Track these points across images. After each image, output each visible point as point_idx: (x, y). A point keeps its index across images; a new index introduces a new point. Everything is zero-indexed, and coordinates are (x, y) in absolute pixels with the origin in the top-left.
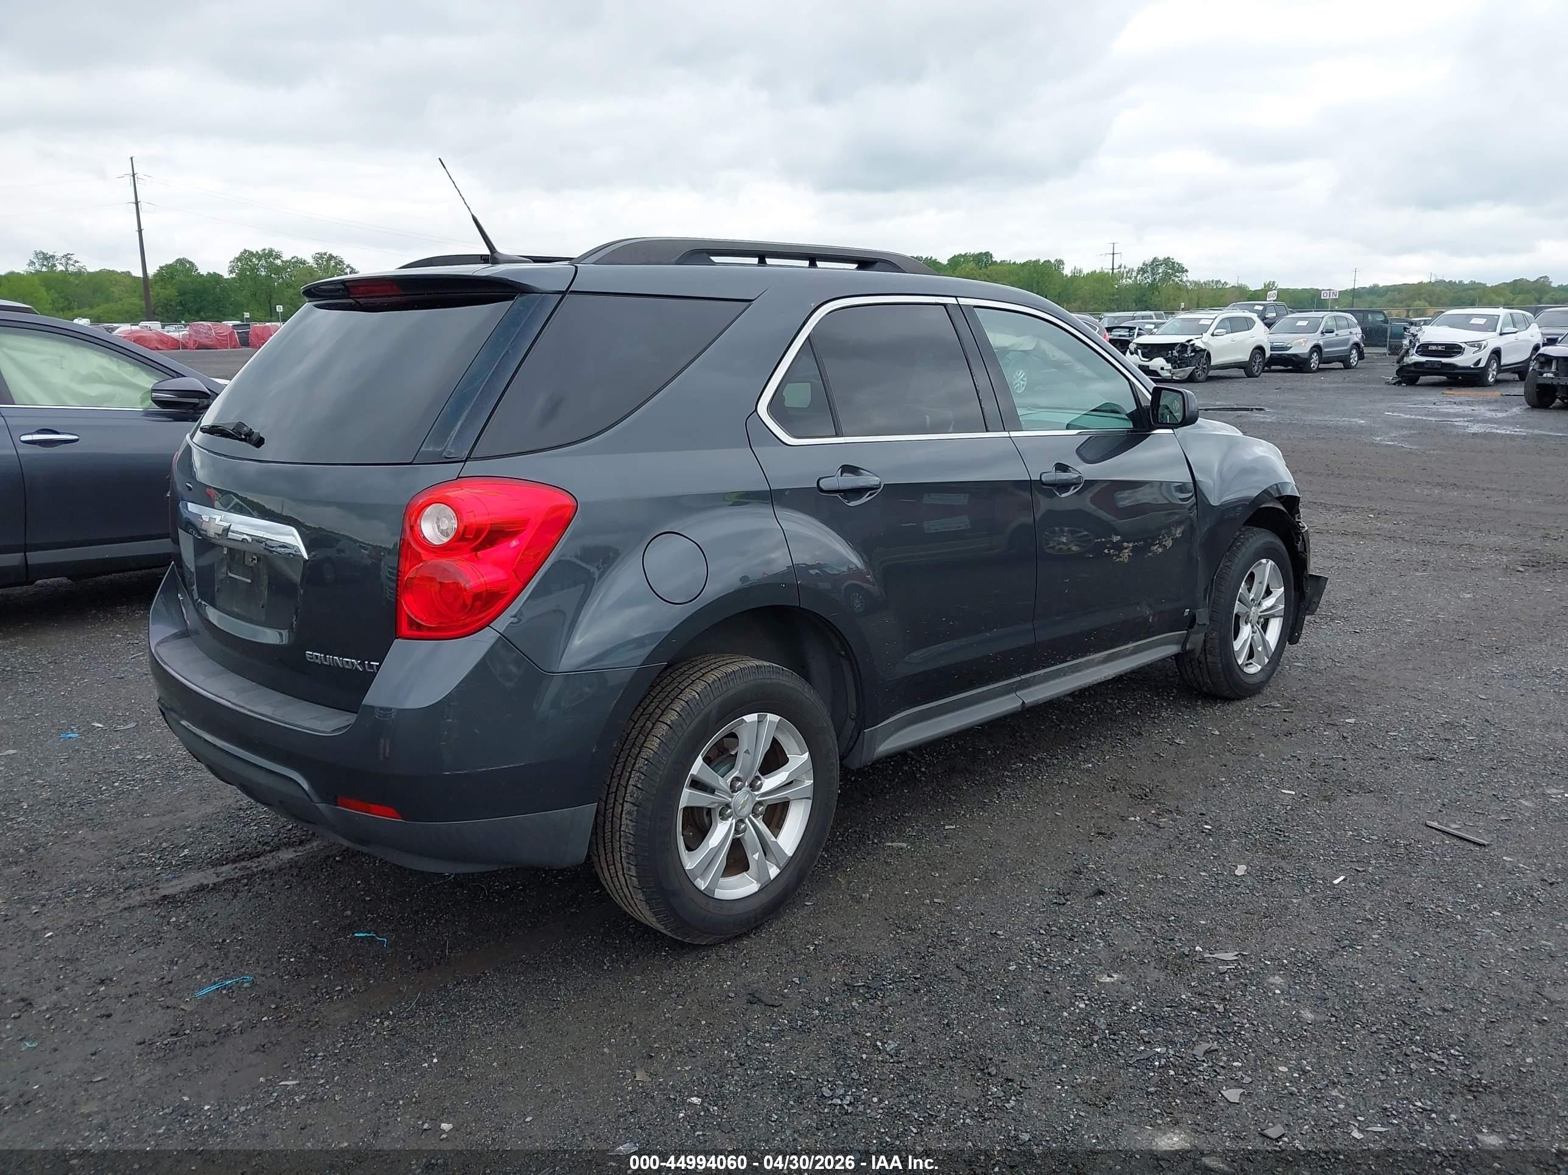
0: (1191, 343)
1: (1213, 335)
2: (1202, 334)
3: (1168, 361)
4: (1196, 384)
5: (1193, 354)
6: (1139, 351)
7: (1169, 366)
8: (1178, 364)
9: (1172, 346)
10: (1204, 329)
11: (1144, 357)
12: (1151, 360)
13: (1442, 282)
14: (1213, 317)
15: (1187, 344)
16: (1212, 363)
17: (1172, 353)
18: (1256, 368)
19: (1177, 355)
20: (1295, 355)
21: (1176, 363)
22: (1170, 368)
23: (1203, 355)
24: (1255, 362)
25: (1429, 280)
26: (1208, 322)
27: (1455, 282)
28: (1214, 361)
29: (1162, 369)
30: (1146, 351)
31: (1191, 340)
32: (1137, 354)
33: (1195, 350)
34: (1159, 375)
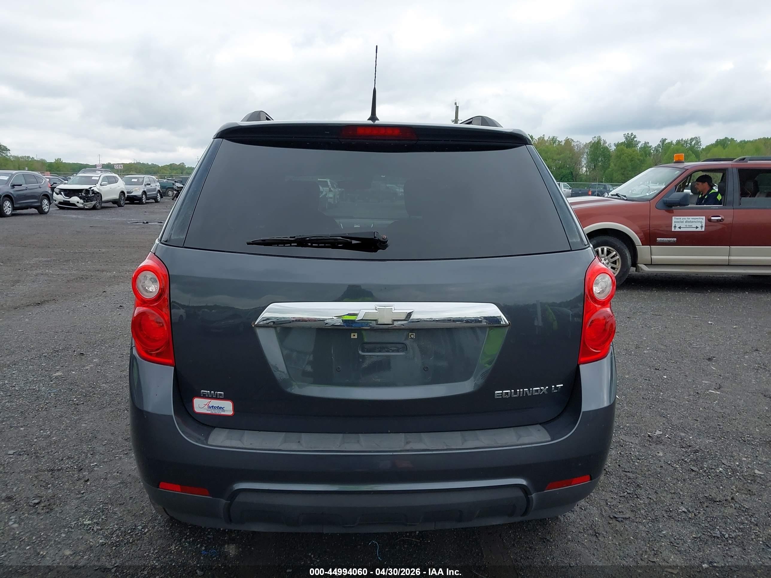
0: (92, 189)
1: (101, 185)
2: (96, 184)
3: (81, 198)
4: (97, 211)
5: (93, 195)
6: (62, 193)
7: (82, 201)
8: (86, 200)
9: (81, 191)
10: (96, 182)
11: (66, 196)
12: (70, 198)
13: (139, 163)
14: (99, 175)
15: (89, 189)
16: (103, 200)
17: (81, 194)
18: (122, 202)
19: (85, 195)
20: (135, 196)
21: (86, 199)
22: (83, 202)
23: (98, 195)
24: (121, 199)
25: (133, 162)
26: (98, 178)
27: (145, 164)
28: (104, 199)
29: (78, 202)
30: (67, 193)
31: (91, 188)
32: (61, 194)
33: (93, 192)
34: (76, 206)
